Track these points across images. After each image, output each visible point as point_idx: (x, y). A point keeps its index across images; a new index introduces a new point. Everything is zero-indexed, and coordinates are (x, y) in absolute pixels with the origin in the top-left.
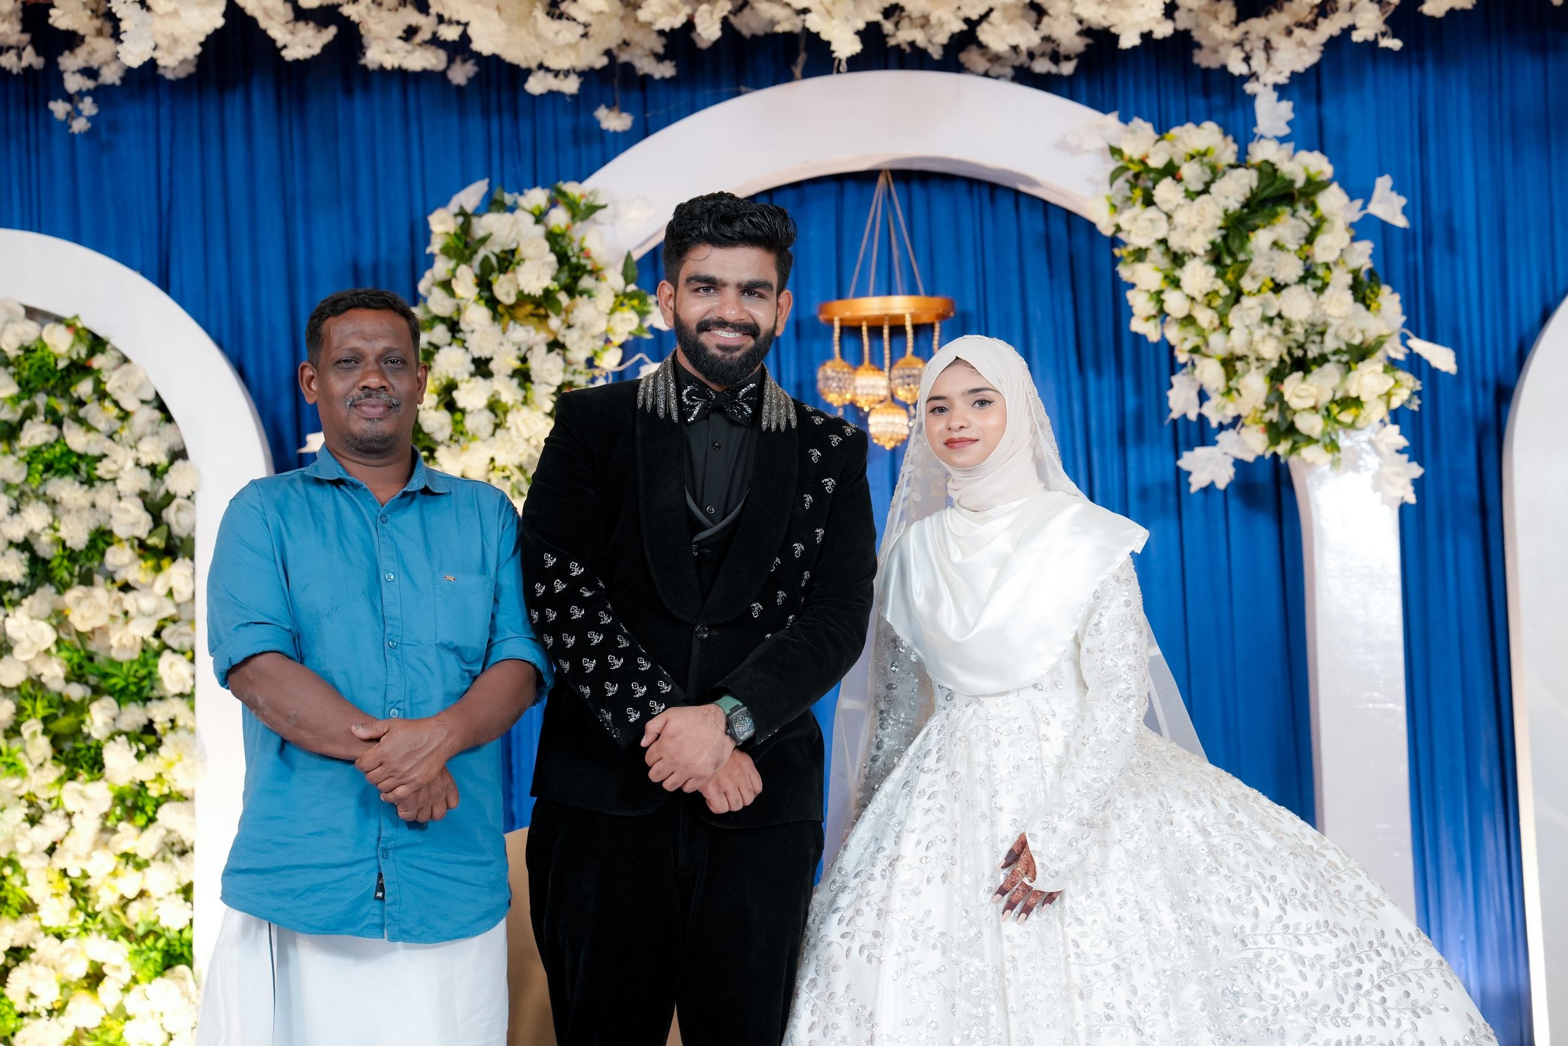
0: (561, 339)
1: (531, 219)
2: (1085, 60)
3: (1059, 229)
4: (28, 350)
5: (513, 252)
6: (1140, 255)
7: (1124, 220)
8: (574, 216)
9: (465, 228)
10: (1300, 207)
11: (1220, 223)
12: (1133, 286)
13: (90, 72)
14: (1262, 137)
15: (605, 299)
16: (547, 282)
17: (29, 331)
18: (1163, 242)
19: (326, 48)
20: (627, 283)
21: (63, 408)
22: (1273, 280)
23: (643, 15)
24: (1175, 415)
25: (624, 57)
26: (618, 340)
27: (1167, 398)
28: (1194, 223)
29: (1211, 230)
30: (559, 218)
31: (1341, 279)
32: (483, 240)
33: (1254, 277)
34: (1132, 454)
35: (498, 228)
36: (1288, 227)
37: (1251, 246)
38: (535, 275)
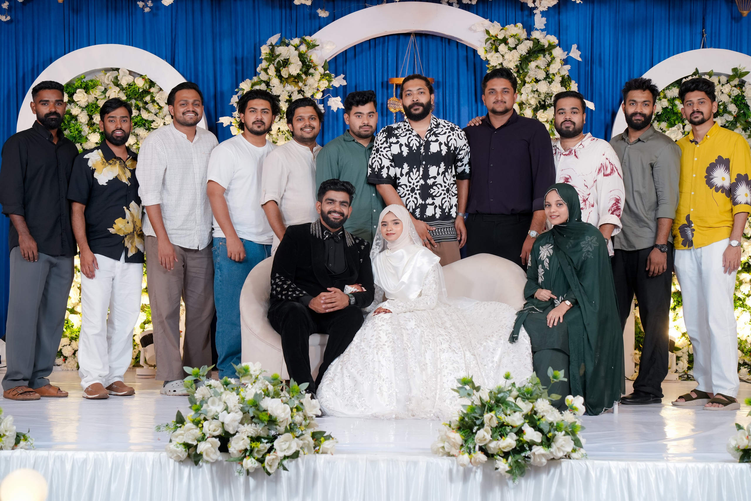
0: (303, 89)
1: (294, 48)
3: (471, 54)
4: (130, 85)
5: (288, 59)
7: (489, 56)
8: (308, 48)
9: (272, 50)
10: (547, 53)
11: (519, 59)
14: (537, 30)
15: (317, 76)
16: (298, 71)
17: (130, 79)
20: (325, 70)
21: (141, 105)
22: (536, 78)
26: (321, 90)
28: (511, 59)
29: (517, 61)
30: (303, 48)
31: (558, 79)
32: (278, 56)
33: (529, 77)
35: (283, 51)
36: (541, 61)
37: (529, 67)
38: (295, 69)
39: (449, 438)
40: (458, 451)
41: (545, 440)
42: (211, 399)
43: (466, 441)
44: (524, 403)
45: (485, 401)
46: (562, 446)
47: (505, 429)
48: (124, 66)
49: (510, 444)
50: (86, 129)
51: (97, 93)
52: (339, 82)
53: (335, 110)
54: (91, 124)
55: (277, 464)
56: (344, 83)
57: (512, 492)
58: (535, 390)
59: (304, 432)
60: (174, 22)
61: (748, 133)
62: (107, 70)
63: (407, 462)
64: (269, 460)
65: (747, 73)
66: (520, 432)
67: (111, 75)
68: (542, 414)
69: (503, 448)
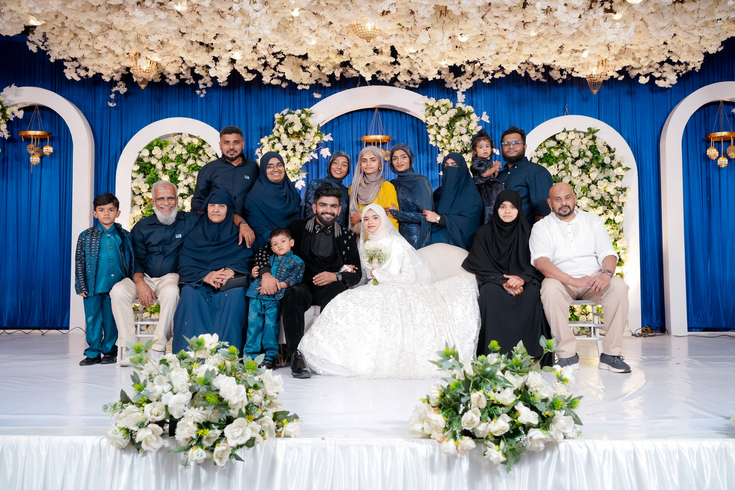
0: (303, 142)
1: (297, 116)
2: (421, 85)
3: (415, 122)
4: (189, 144)
5: (293, 122)
6: (432, 127)
7: (428, 119)
8: (307, 116)
9: (283, 118)
10: (467, 118)
11: (449, 120)
12: (430, 134)
13: (205, 84)
14: (459, 102)
15: (313, 134)
16: (300, 129)
17: (189, 140)
18: (436, 124)
19: (254, 79)
20: (318, 130)
21: (196, 156)
22: (460, 133)
23: (323, 71)
24: (439, 163)
25: (320, 82)
26: (316, 143)
27: (436, 159)
28: (443, 120)
29: (447, 122)
30: (303, 116)
32: (286, 120)
33: (456, 132)
34: (430, 172)
35: (290, 118)
36: (464, 122)
37: (456, 125)
38: (297, 127)
39: (431, 420)
40: (441, 435)
41: (541, 421)
42: (157, 377)
43: (450, 423)
44: (513, 377)
45: (470, 375)
46: (563, 428)
47: (496, 408)
48: (186, 131)
49: (503, 427)
50: (160, 173)
51: (167, 149)
52: (328, 138)
53: (325, 157)
54: (164, 170)
55: (228, 456)
56: (331, 139)
57: (504, 481)
58: (525, 361)
59: (264, 414)
60: (221, 105)
61: (600, 169)
62: (175, 135)
63: (383, 449)
64: (219, 452)
65: (598, 130)
66: (512, 412)
67: (177, 138)
68: (534, 389)
69: (495, 432)
